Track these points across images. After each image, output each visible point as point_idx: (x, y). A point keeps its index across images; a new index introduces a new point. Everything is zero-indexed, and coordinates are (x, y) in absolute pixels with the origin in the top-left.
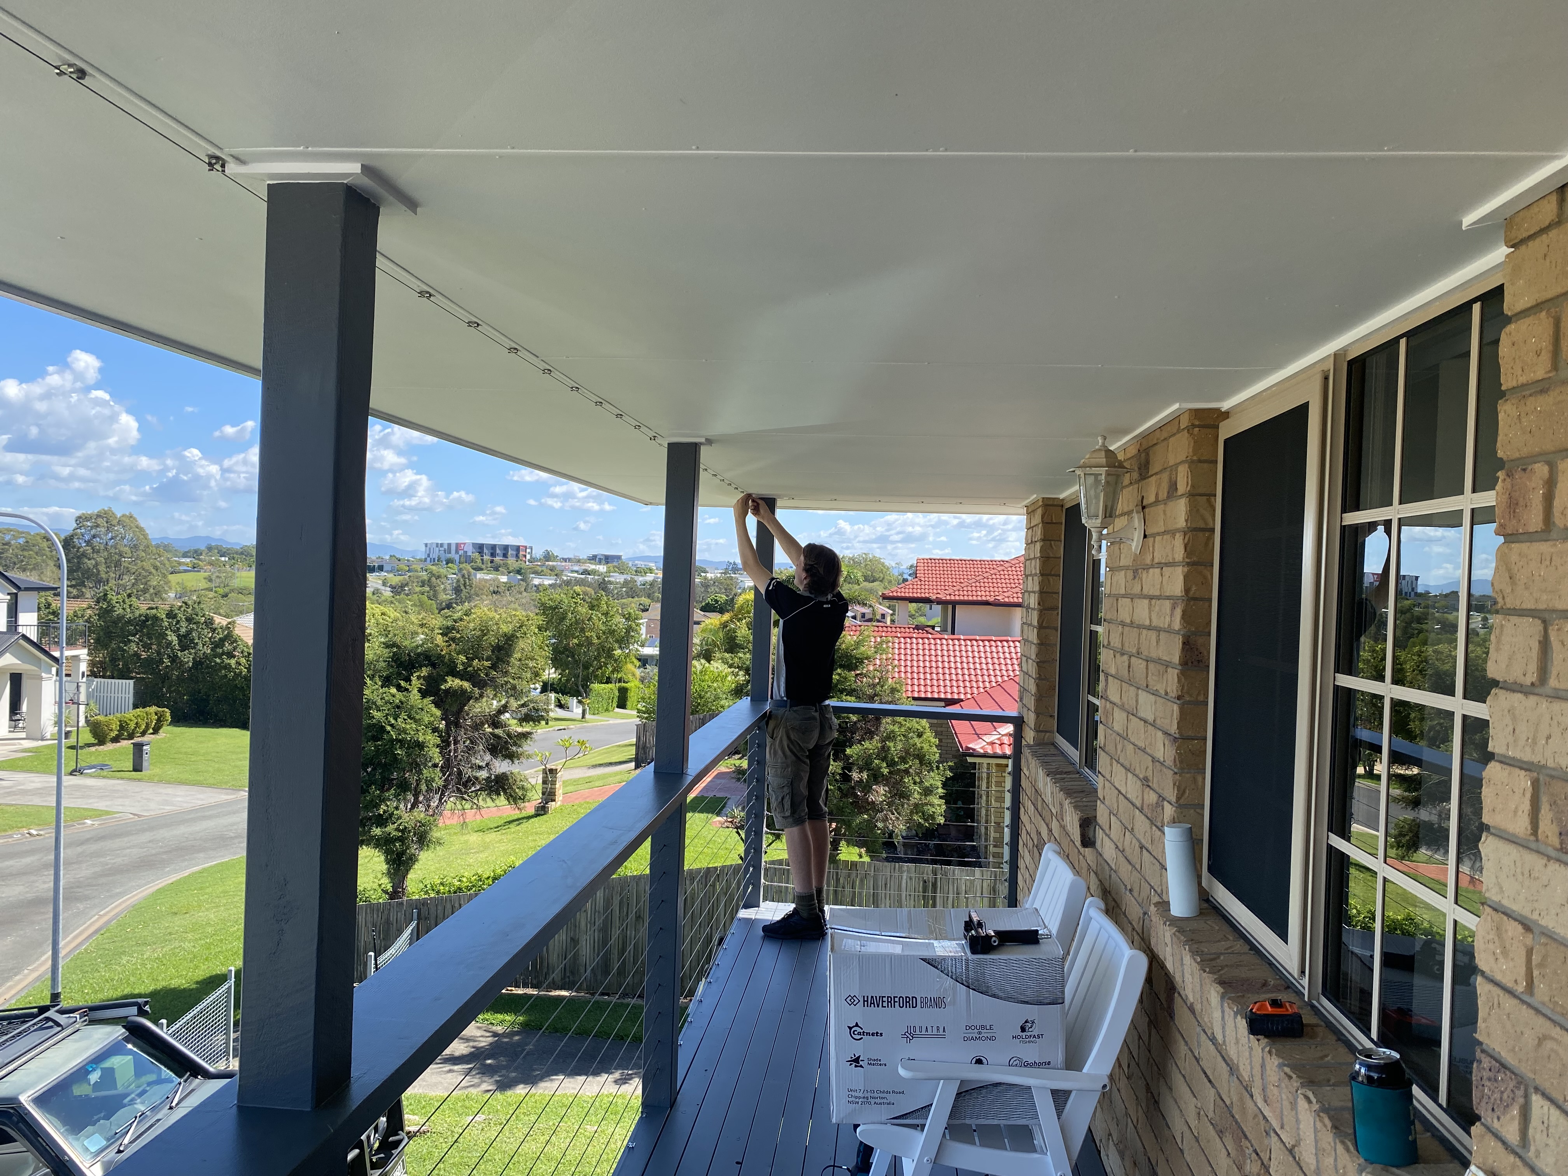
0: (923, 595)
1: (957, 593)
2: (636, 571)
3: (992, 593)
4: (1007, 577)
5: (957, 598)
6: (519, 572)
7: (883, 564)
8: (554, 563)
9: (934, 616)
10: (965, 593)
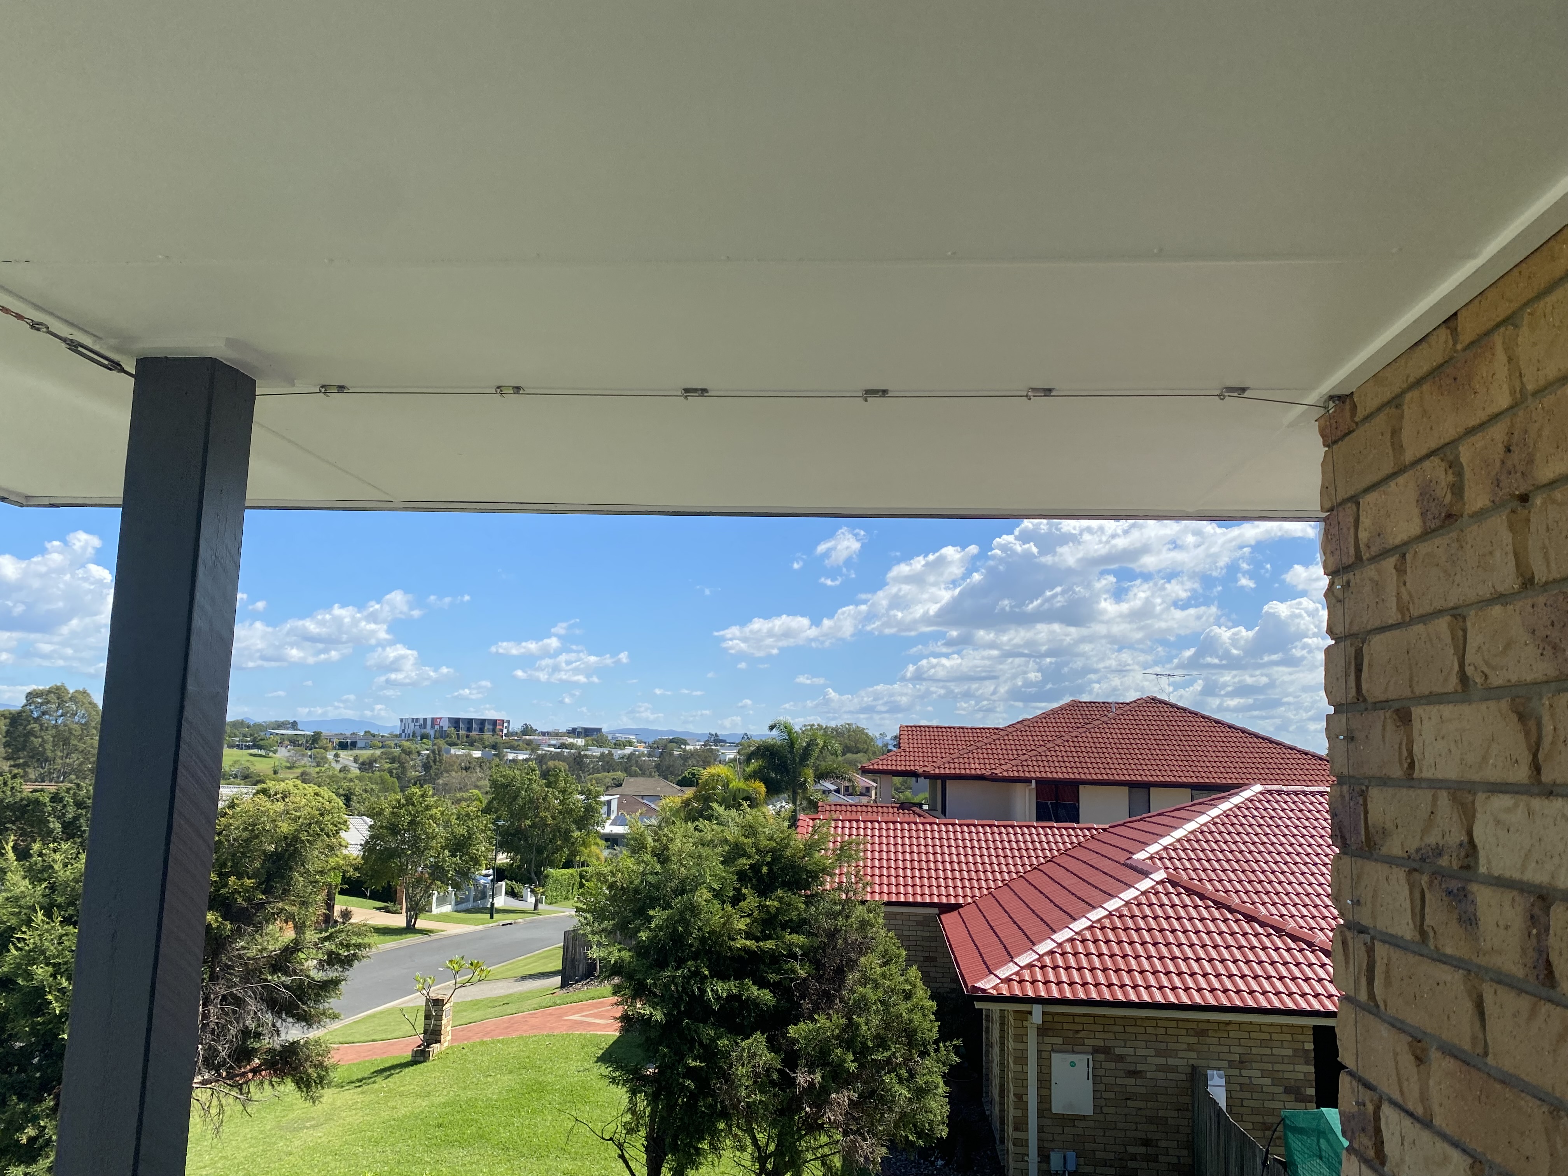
0: (908, 768)
1: (947, 765)
2: (615, 744)
3: (988, 766)
4: (1003, 746)
5: (947, 771)
6: (494, 747)
7: (867, 734)
8: (532, 737)
9: (921, 793)
10: (957, 765)
